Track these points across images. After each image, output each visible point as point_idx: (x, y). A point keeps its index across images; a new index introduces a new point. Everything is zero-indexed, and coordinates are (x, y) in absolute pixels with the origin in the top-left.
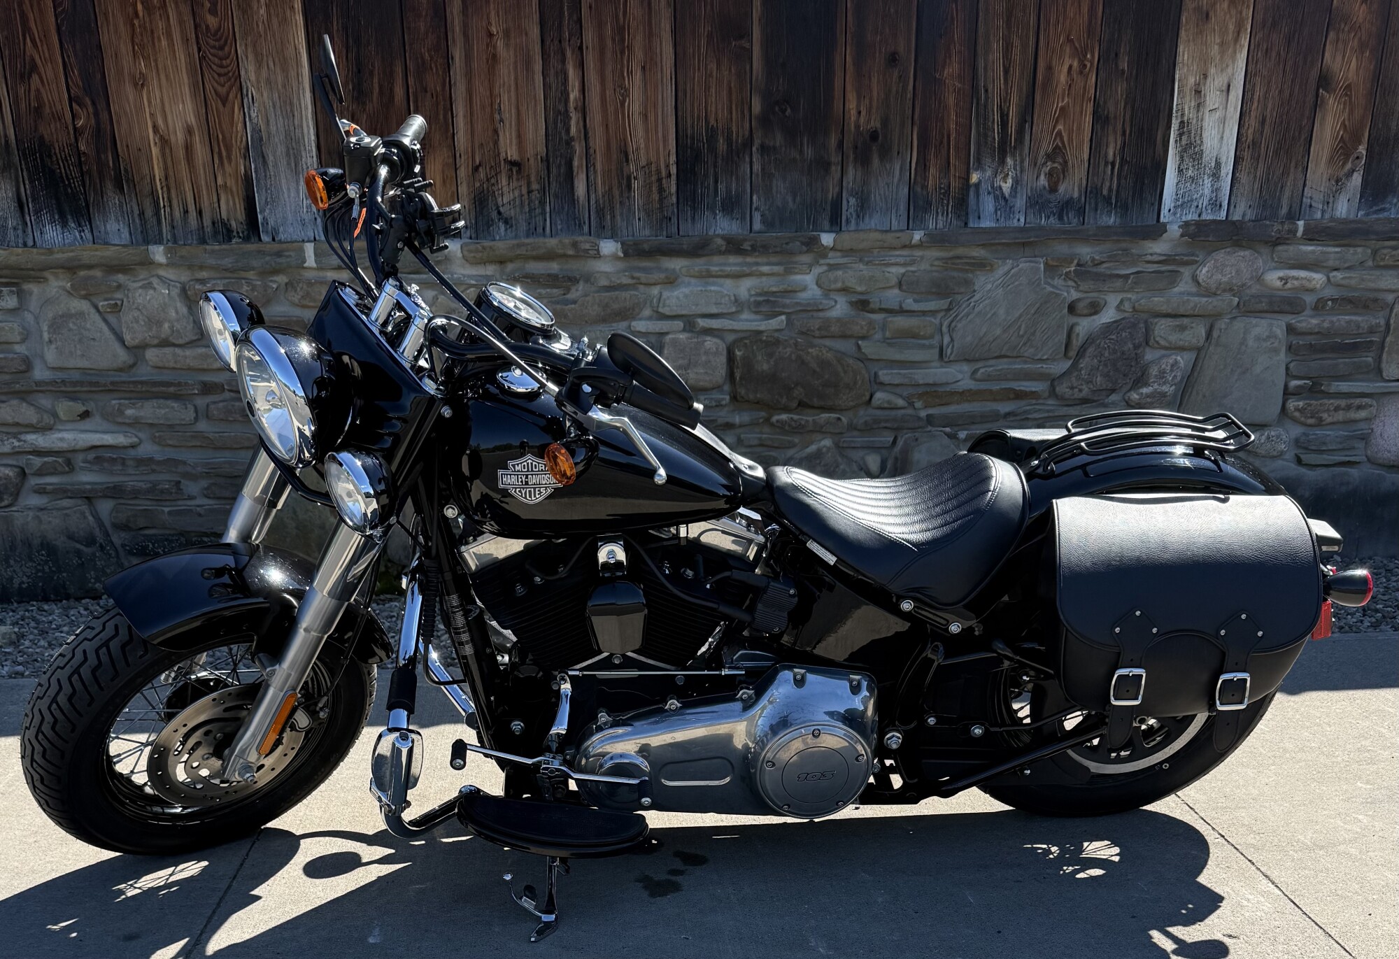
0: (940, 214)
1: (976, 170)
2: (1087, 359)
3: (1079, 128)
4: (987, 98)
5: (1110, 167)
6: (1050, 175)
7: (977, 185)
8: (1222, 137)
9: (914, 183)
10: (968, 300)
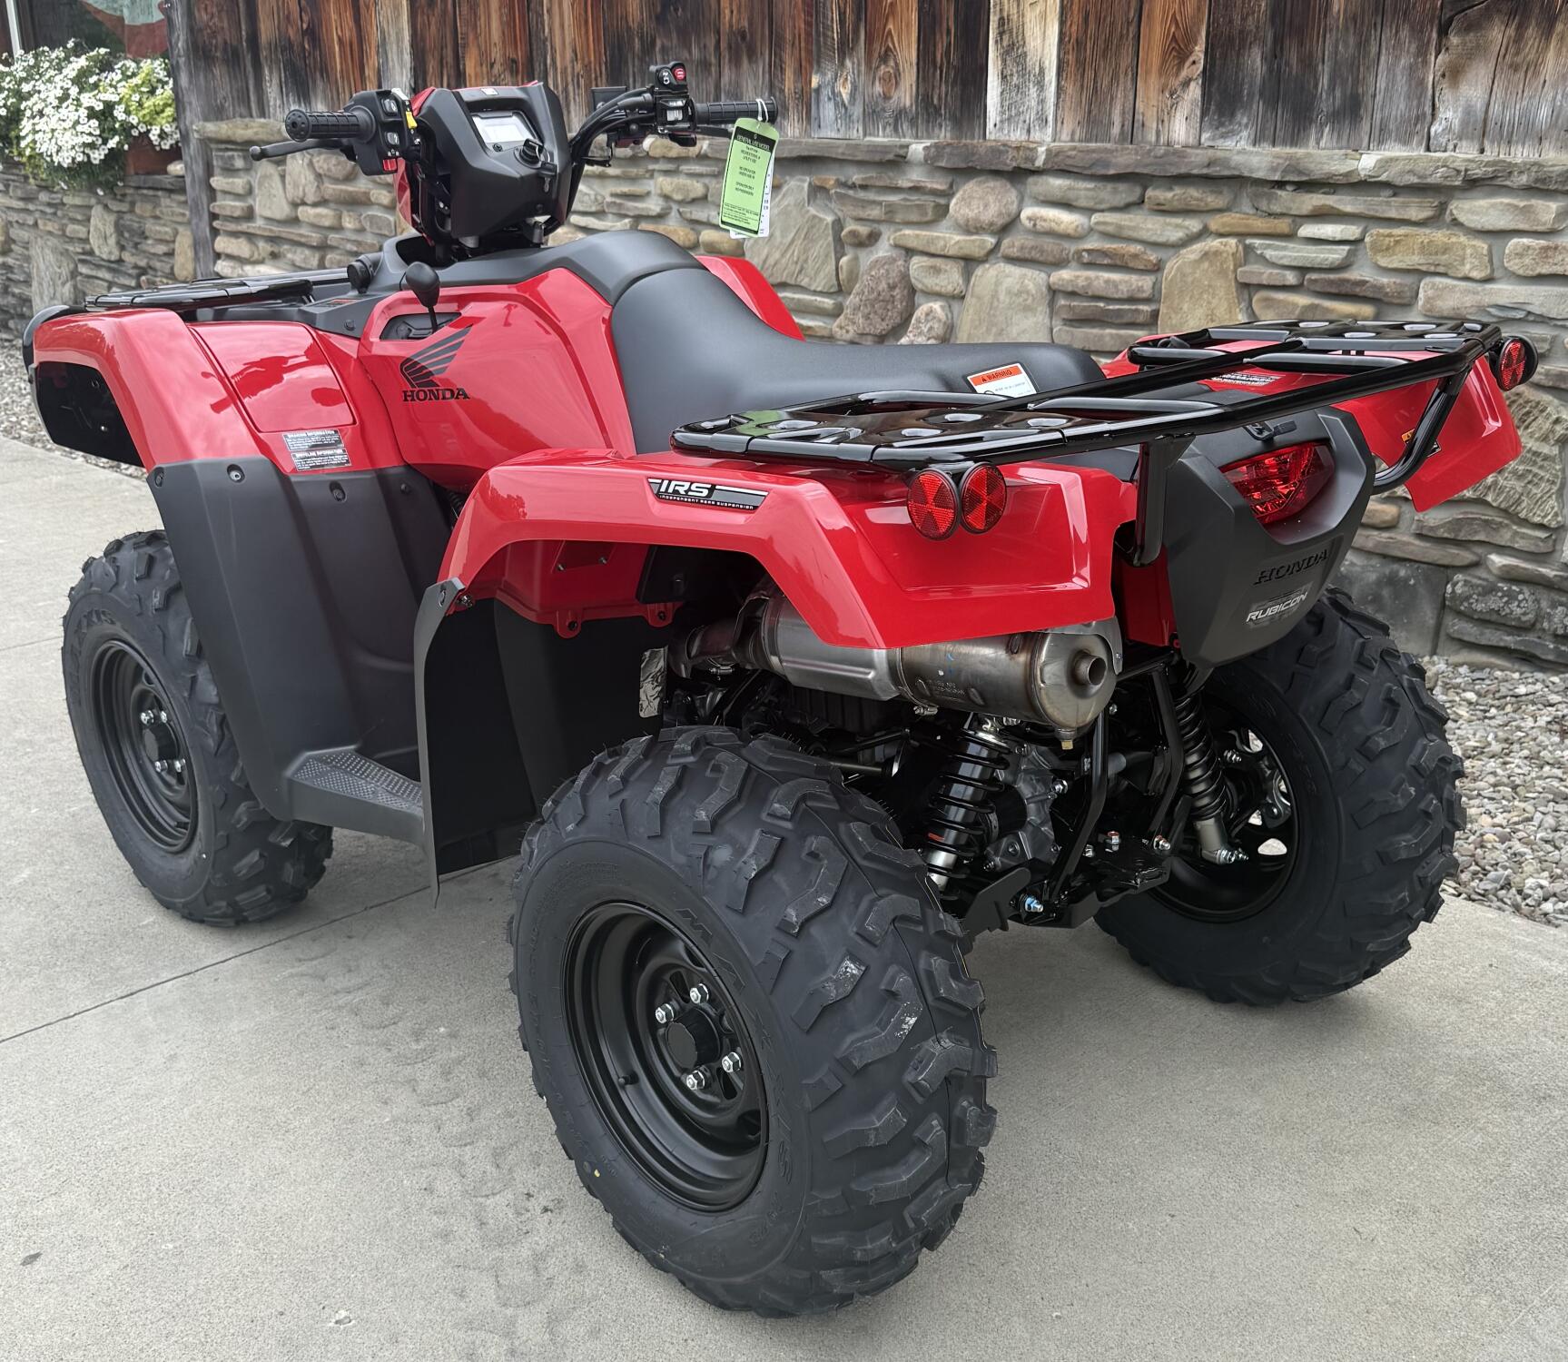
1: (816, 73)
3: (906, 26)
5: (939, 71)
6: (885, 80)
7: (818, 90)
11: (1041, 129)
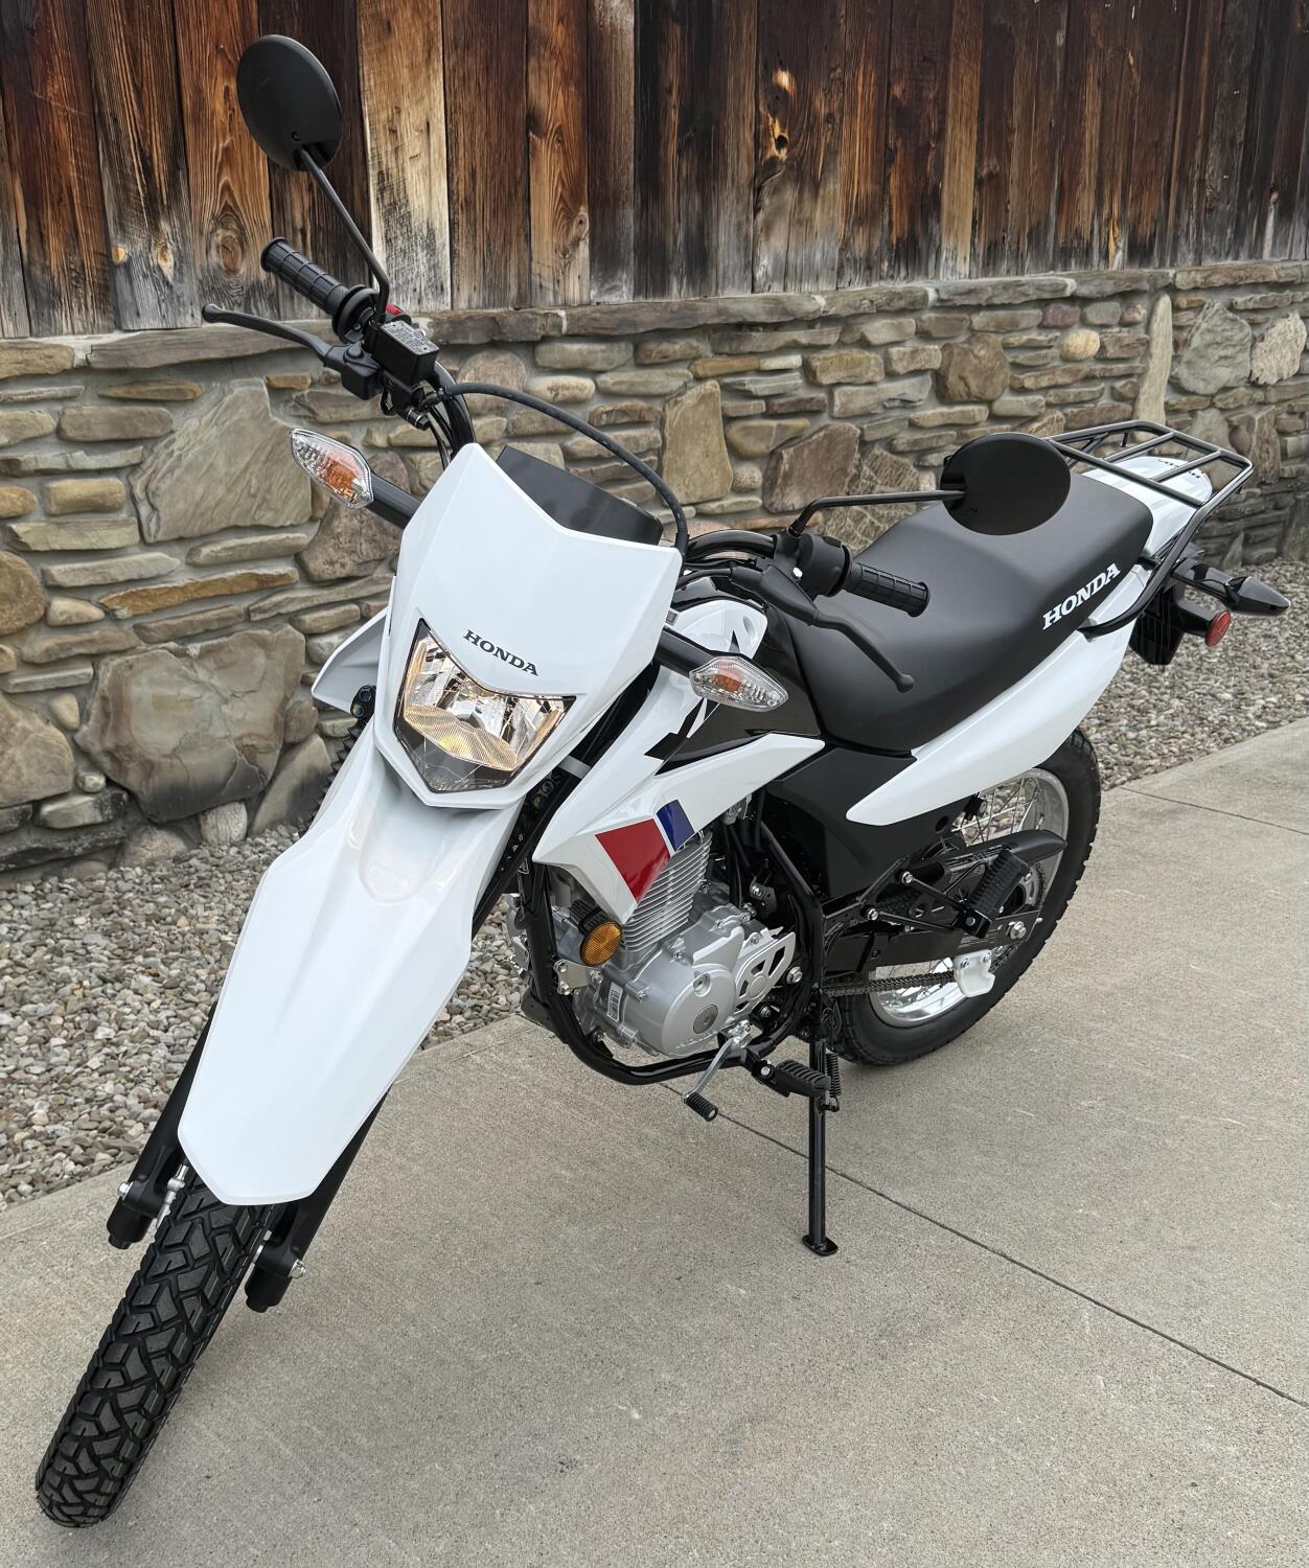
0: (76, 310)
1: (123, 241)
2: (344, 520)
3: (254, 180)
4: (118, 131)
5: (299, 236)
6: (224, 247)
7: (127, 265)
8: (430, 195)
9: (29, 263)
10: (166, 447)
11: (435, 299)
